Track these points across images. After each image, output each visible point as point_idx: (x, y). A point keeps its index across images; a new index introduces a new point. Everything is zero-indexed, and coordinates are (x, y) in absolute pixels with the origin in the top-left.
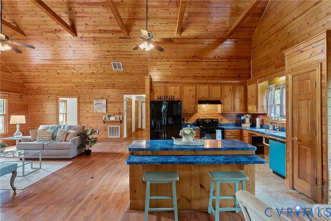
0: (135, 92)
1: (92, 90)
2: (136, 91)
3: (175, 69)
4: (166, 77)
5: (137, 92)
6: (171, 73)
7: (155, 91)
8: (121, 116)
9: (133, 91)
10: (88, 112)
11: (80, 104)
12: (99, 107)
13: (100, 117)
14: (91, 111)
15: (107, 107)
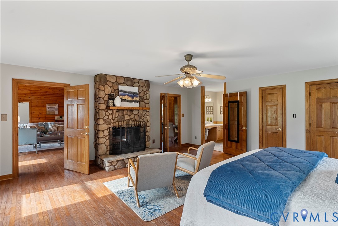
1: (45, 97)
10: (40, 114)
11: (32, 107)
12: (52, 110)
13: (52, 117)
14: (43, 113)
15: (58, 110)
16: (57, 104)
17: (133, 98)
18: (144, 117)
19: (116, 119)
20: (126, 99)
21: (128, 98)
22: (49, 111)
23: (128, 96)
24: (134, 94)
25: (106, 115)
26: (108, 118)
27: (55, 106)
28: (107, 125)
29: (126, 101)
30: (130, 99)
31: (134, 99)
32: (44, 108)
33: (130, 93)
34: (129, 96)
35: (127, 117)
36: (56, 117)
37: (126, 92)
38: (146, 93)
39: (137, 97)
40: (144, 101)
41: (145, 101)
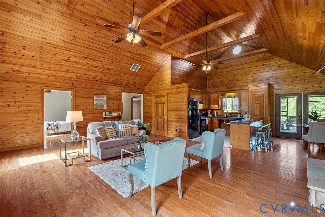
0: (131, 91)
1: (92, 84)
5: (133, 91)
8: (120, 112)
10: (86, 108)
11: (77, 98)
12: (100, 103)
13: (100, 113)
14: (90, 107)
15: (107, 103)
16: (106, 95)
22: (96, 104)
27: (104, 97)
32: (90, 100)
36: (104, 113)
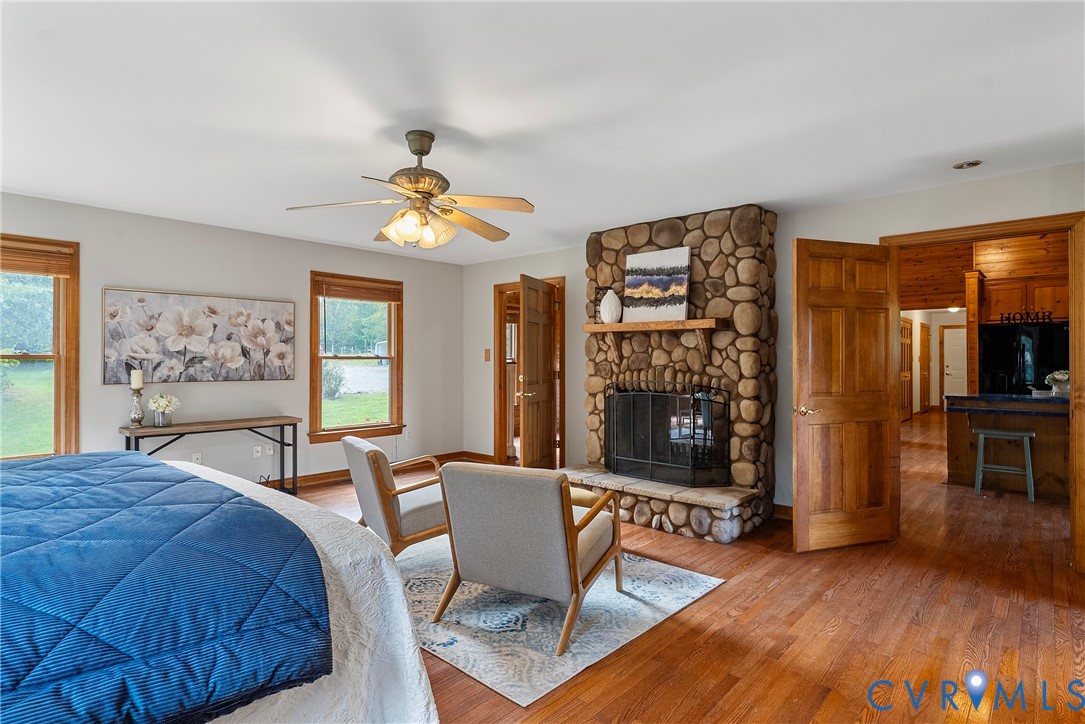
2: (932, 300)
3: (1057, 241)
4: (1026, 264)
6: (1044, 252)
7: (994, 301)
9: (921, 301)
17: (666, 289)
18: (724, 360)
19: (625, 361)
20: (642, 297)
21: (648, 292)
23: (651, 283)
24: (669, 275)
25: (600, 349)
26: (606, 359)
28: (601, 380)
29: (642, 301)
30: (656, 293)
31: (667, 294)
33: (660, 272)
34: (653, 285)
35: (659, 358)
37: (644, 272)
38: (732, 261)
39: (680, 284)
40: (724, 295)
41: (731, 293)
